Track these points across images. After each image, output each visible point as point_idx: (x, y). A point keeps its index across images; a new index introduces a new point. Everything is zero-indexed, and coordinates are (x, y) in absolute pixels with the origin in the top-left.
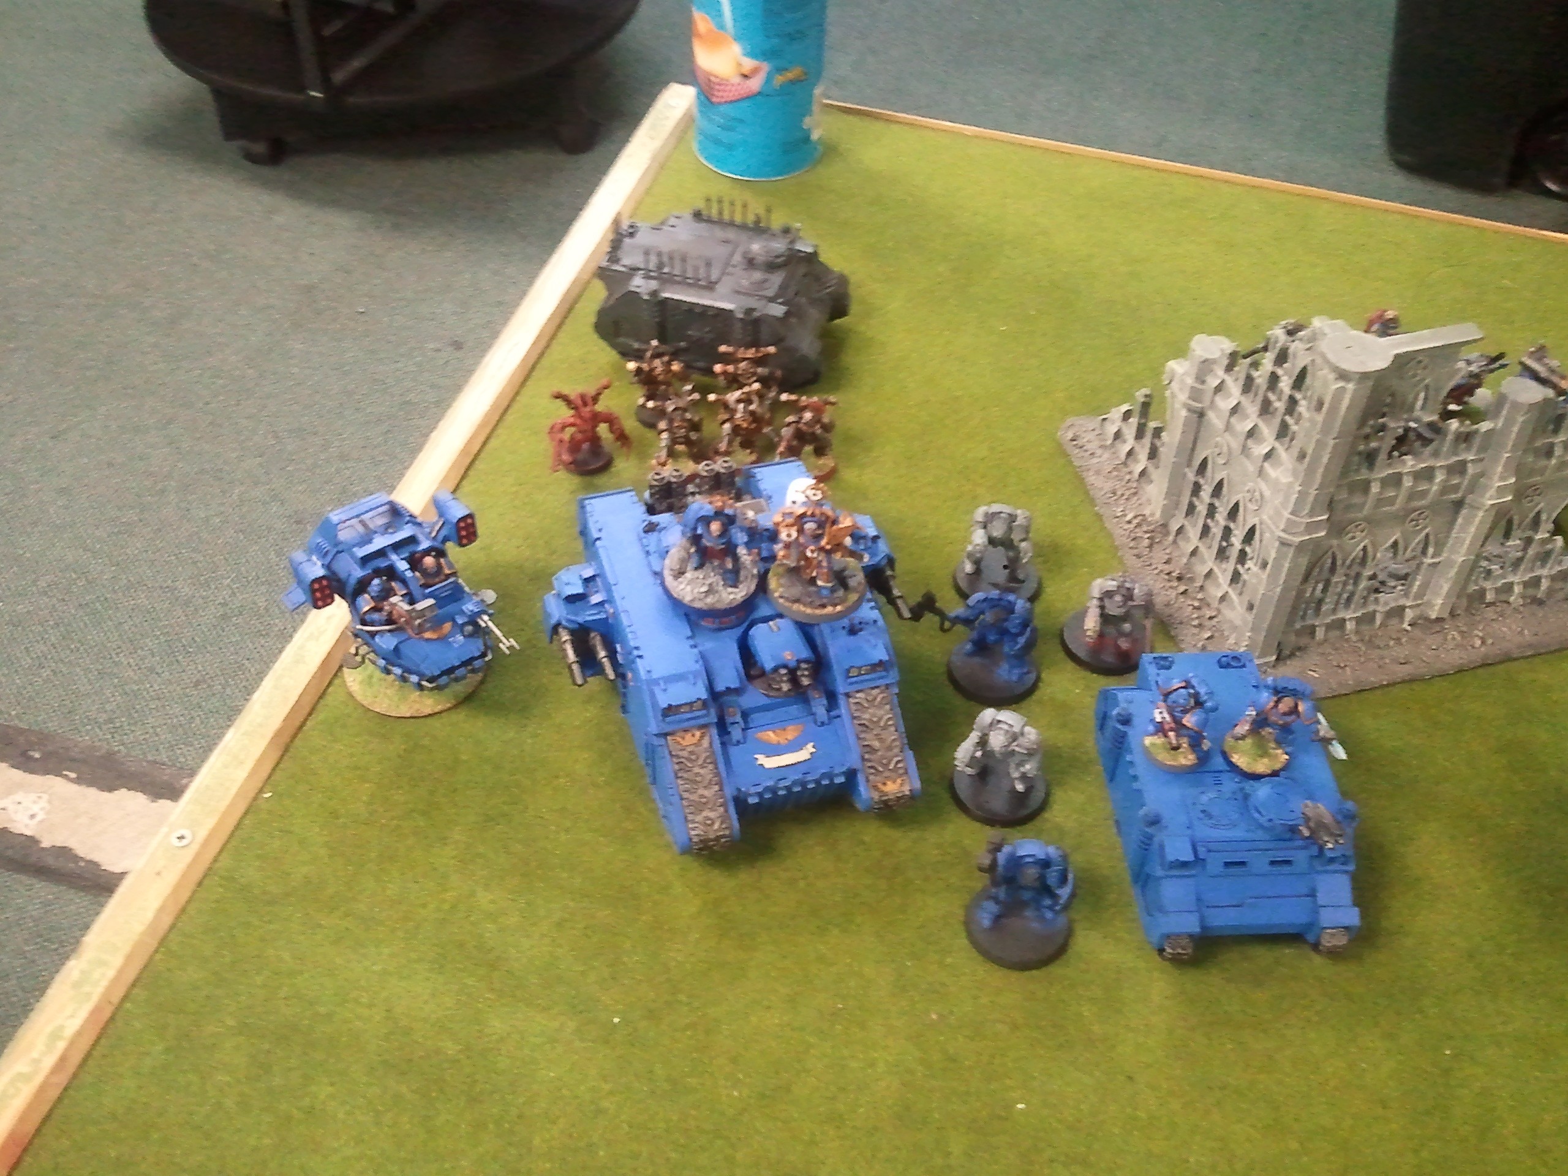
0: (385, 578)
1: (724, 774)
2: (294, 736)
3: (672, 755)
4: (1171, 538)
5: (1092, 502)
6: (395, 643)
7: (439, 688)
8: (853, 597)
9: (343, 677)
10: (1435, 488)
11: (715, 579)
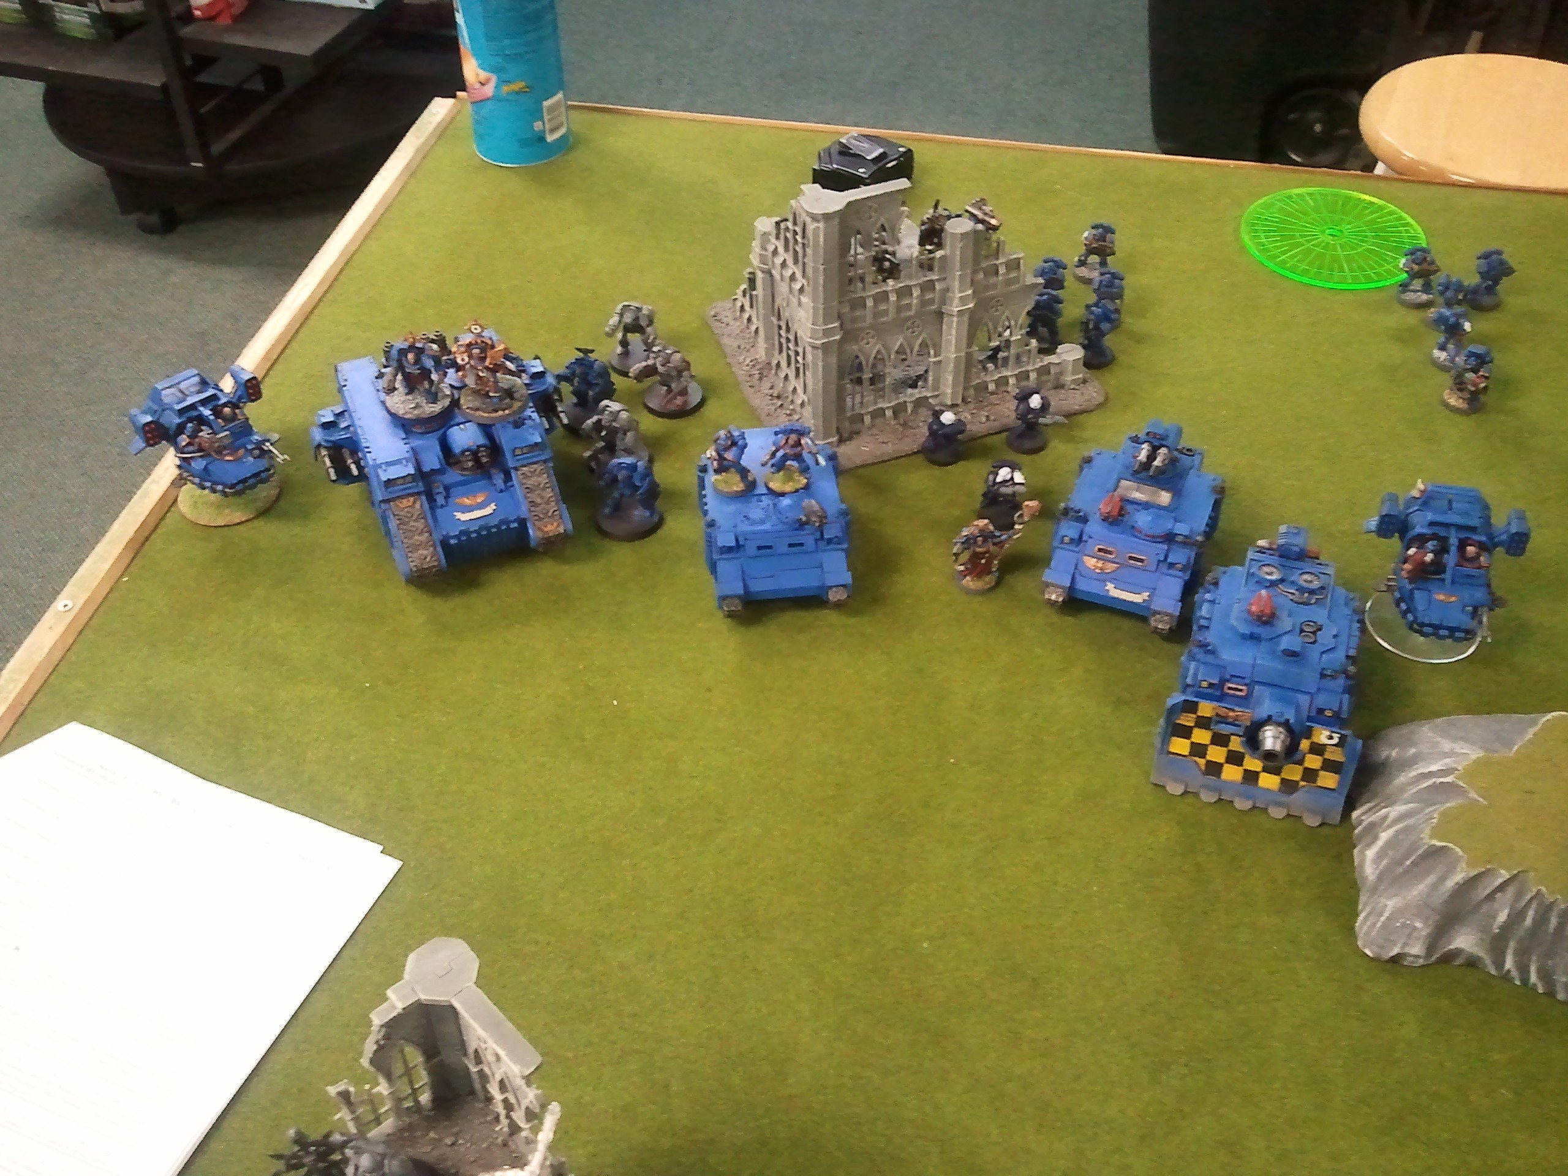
0: (195, 422)
1: (432, 525)
2: (143, 544)
3: (394, 515)
4: (773, 372)
5: (725, 355)
6: (205, 464)
7: (239, 493)
8: (517, 405)
9: (177, 507)
10: (915, 301)
11: (421, 400)
